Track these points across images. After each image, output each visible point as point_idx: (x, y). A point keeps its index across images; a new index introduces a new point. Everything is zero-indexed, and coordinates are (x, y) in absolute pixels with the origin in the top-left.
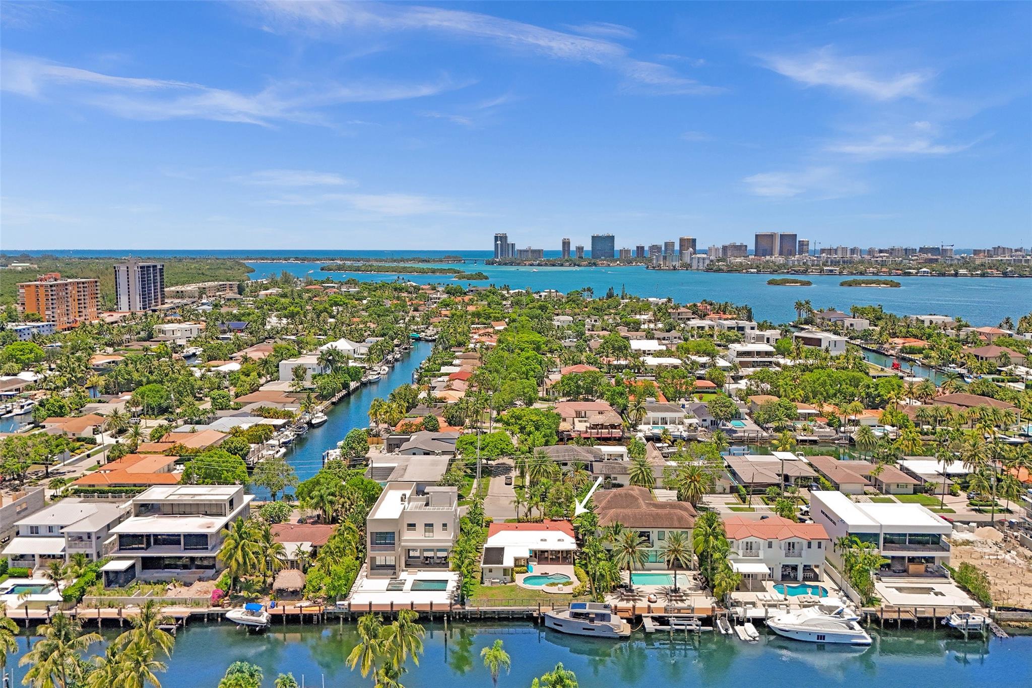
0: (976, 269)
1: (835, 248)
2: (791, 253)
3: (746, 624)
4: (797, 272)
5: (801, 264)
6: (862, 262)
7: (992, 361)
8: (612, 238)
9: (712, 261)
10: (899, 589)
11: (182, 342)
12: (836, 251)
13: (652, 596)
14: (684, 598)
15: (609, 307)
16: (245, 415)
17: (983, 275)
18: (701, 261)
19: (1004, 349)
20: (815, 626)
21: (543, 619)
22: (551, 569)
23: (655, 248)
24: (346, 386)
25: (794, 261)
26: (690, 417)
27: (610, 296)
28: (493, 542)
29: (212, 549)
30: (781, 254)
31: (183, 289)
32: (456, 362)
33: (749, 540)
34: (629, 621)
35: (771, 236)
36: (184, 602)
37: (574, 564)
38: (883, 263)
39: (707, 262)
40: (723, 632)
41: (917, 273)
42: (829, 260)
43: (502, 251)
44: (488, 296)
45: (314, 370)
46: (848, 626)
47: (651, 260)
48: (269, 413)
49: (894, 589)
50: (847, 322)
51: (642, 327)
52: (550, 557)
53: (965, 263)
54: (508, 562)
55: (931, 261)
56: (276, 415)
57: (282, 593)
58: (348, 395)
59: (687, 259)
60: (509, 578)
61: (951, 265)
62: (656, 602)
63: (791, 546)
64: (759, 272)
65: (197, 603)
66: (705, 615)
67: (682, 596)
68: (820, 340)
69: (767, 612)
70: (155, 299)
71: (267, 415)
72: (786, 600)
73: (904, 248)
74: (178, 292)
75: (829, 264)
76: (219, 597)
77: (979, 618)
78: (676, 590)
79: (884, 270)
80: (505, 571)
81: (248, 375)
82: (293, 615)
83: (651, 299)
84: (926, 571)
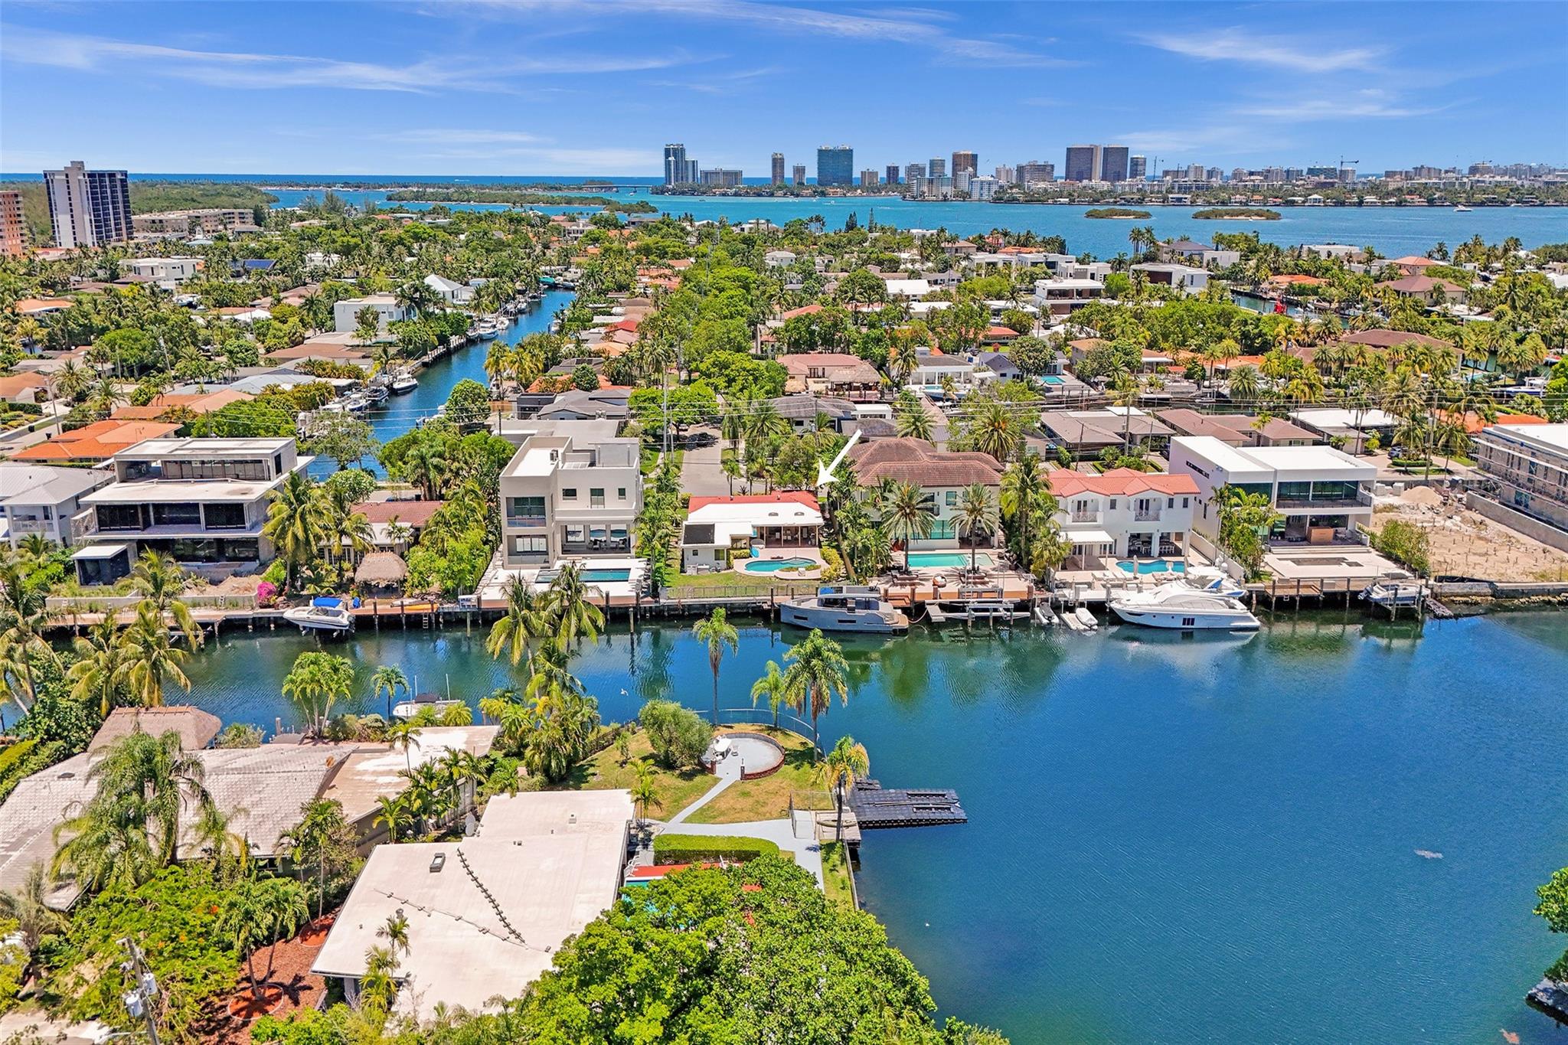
0: (1389, 194)
1: (1185, 168)
2: (1120, 176)
3: (1079, 610)
4: (1128, 202)
5: (1135, 190)
6: (1222, 188)
7: (1418, 297)
8: (848, 154)
9: (1001, 187)
10: (1298, 562)
11: (170, 285)
12: (1186, 173)
13: (939, 579)
14: (986, 579)
15: (850, 242)
16: (285, 372)
17: (1399, 204)
18: (986, 187)
19: (1437, 281)
20: (1181, 605)
21: (778, 612)
22: (787, 553)
23: (915, 170)
24: (443, 340)
25: (1123, 187)
26: (980, 371)
27: (851, 226)
28: (696, 518)
29: (252, 528)
30: (1104, 178)
31: (162, 217)
32: (616, 310)
33: (1082, 497)
34: (905, 610)
35: (1090, 151)
36: (214, 603)
37: (820, 547)
38: (1255, 189)
39: (995, 188)
40: (1045, 621)
41: (1304, 202)
42: (1176, 184)
43: (677, 174)
44: (660, 229)
45: (391, 314)
46: (1227, 602)
47: (908, 188)
48: (324, 370)
49: (1289, 562)
50: (1208, 255)
51: (902, 267)
52: (784, 538)
53: (1374, 189)
54: (722, 539)
55: (1323, 185)
56: (336, 373)
57: (368, 589)
58: (448, 354)
59: (964, 185)
60: (723, 563)
61: (1354, 190)
62: (944, 586)
63: (1143, 505)
64: (1072, 202)
65: (235, 605)
66: (1018, 600)
67: (982, 578)
68: (1170, 274)
69: (1109, 593)
70: (116, 230)
71: (320, 372)
72: (1135, 578)
73: (1285, 169)
74: (154, 222)
75: (1176, 190)
76: (270, 592)
77: (1411, 588)
78: (975, 570)
79: (1256, 197)
80: (718, 553)
81: (284, 322)
82: (390, 616)
83: (914, 231)
84: (1335, 537)
